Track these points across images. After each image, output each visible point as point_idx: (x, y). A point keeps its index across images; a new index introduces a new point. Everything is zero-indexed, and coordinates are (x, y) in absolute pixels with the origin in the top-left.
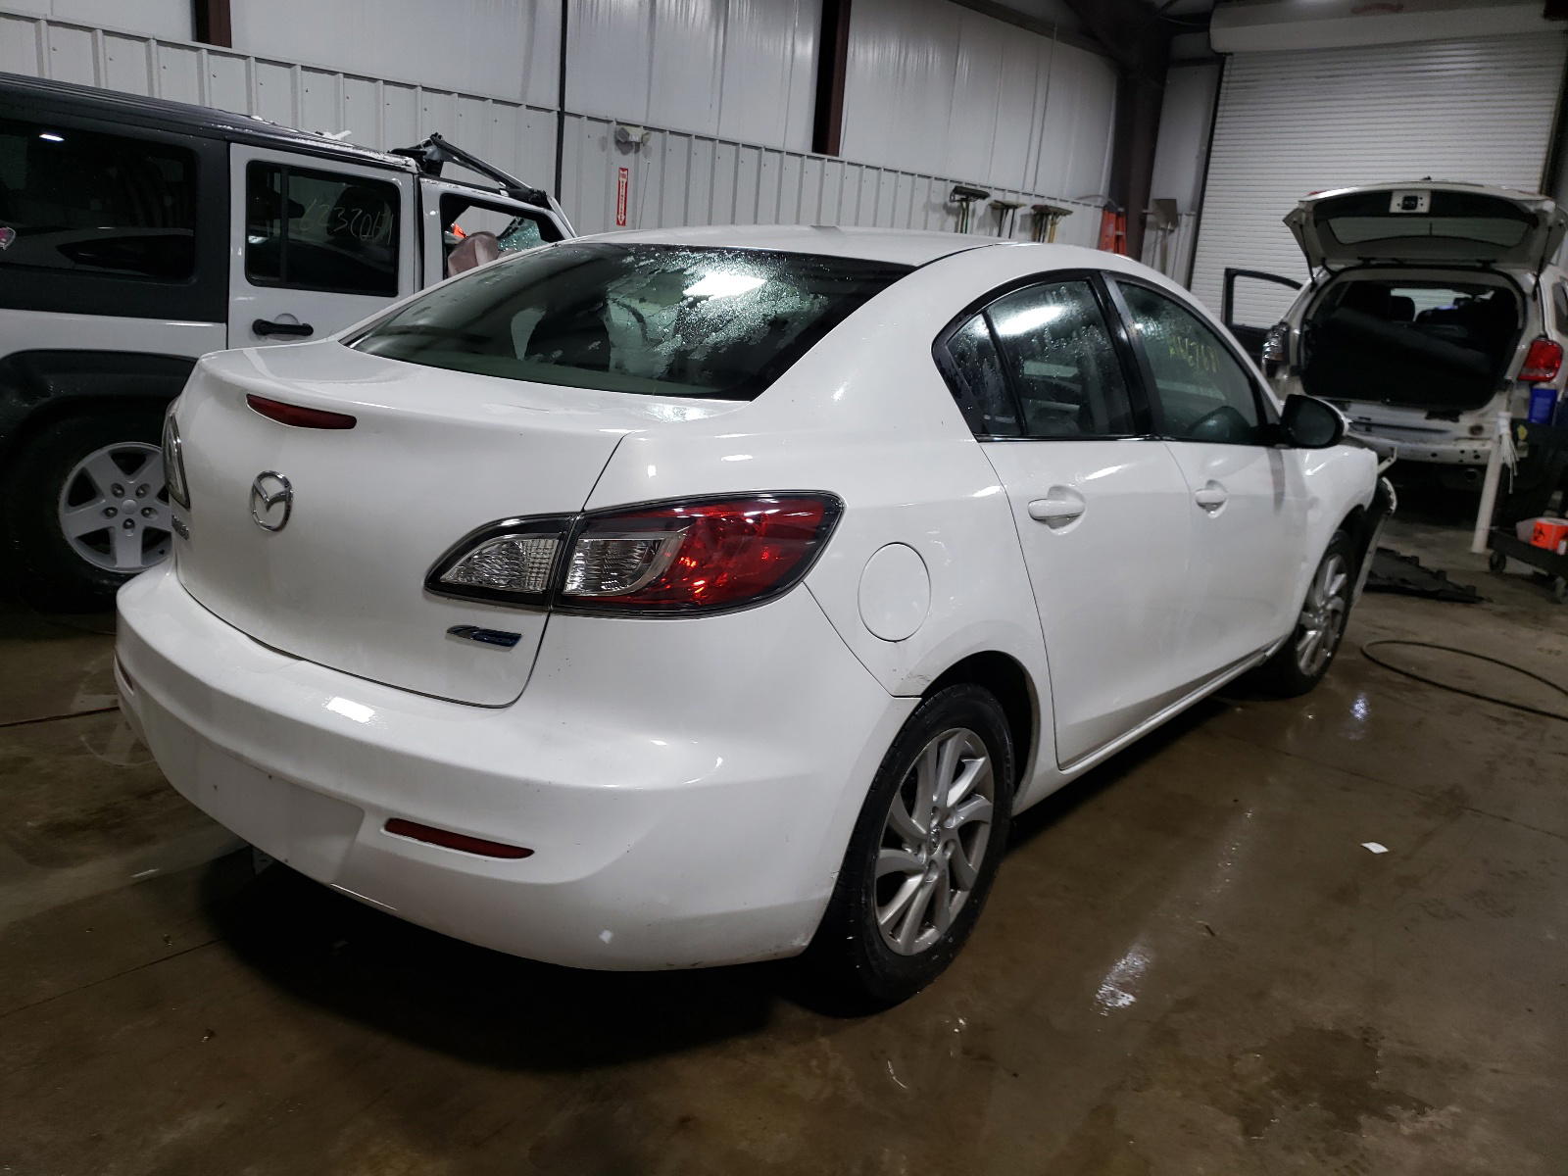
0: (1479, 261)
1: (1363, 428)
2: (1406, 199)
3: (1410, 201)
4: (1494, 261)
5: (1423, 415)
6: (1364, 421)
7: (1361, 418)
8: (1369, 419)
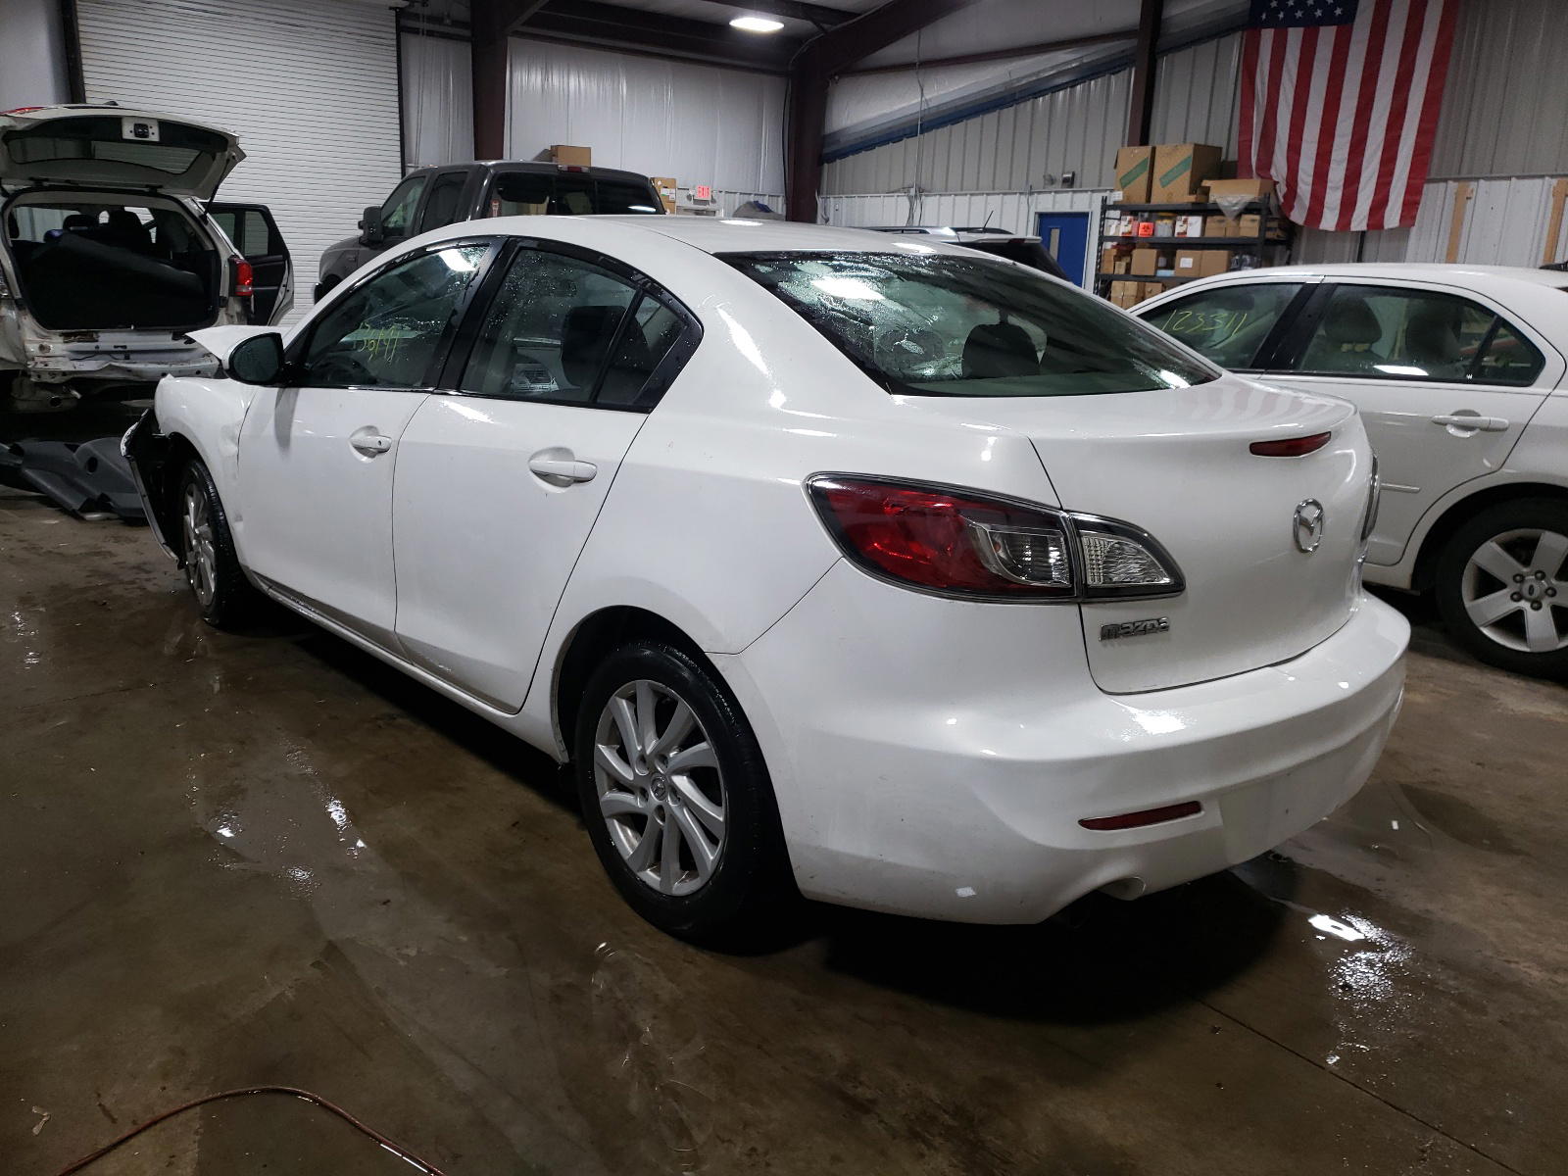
0: (147, 186)
1: (122, 356)
2: (137, 126)
3: (141, 129)
4: (161, 187)
5: (170, 337)
6: (120, 349)
7: (115, 347)
8: (125, 347)
